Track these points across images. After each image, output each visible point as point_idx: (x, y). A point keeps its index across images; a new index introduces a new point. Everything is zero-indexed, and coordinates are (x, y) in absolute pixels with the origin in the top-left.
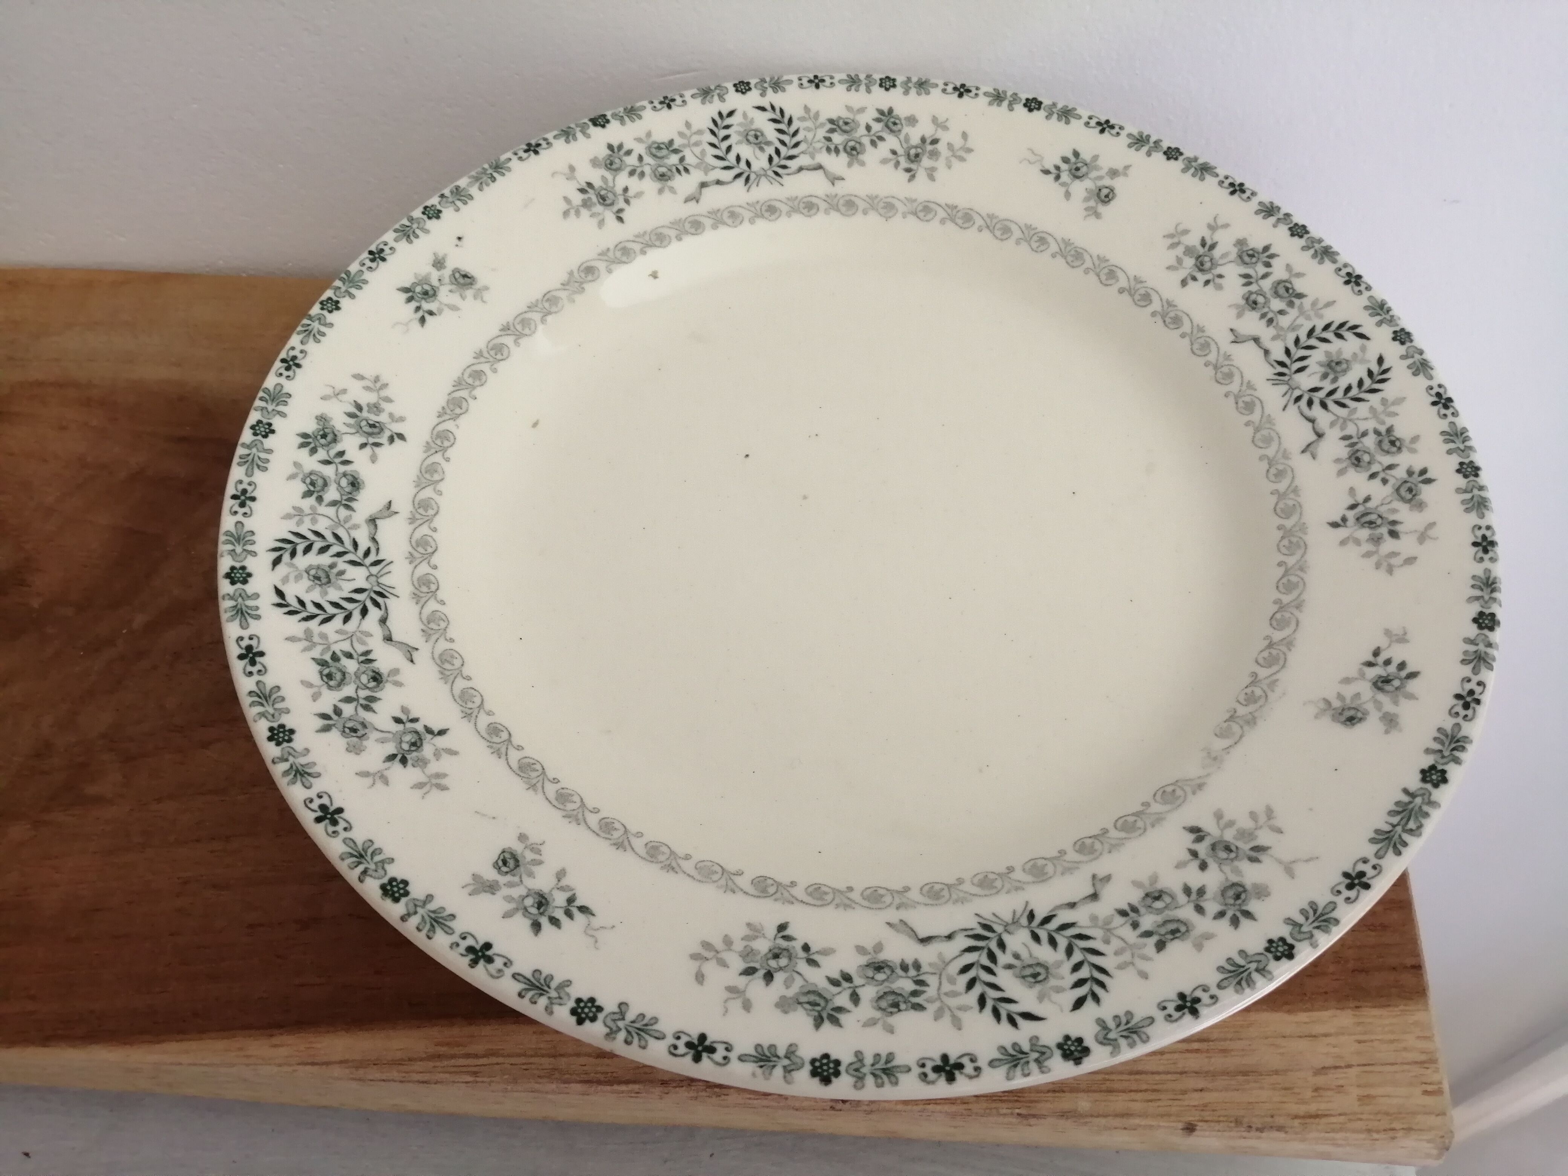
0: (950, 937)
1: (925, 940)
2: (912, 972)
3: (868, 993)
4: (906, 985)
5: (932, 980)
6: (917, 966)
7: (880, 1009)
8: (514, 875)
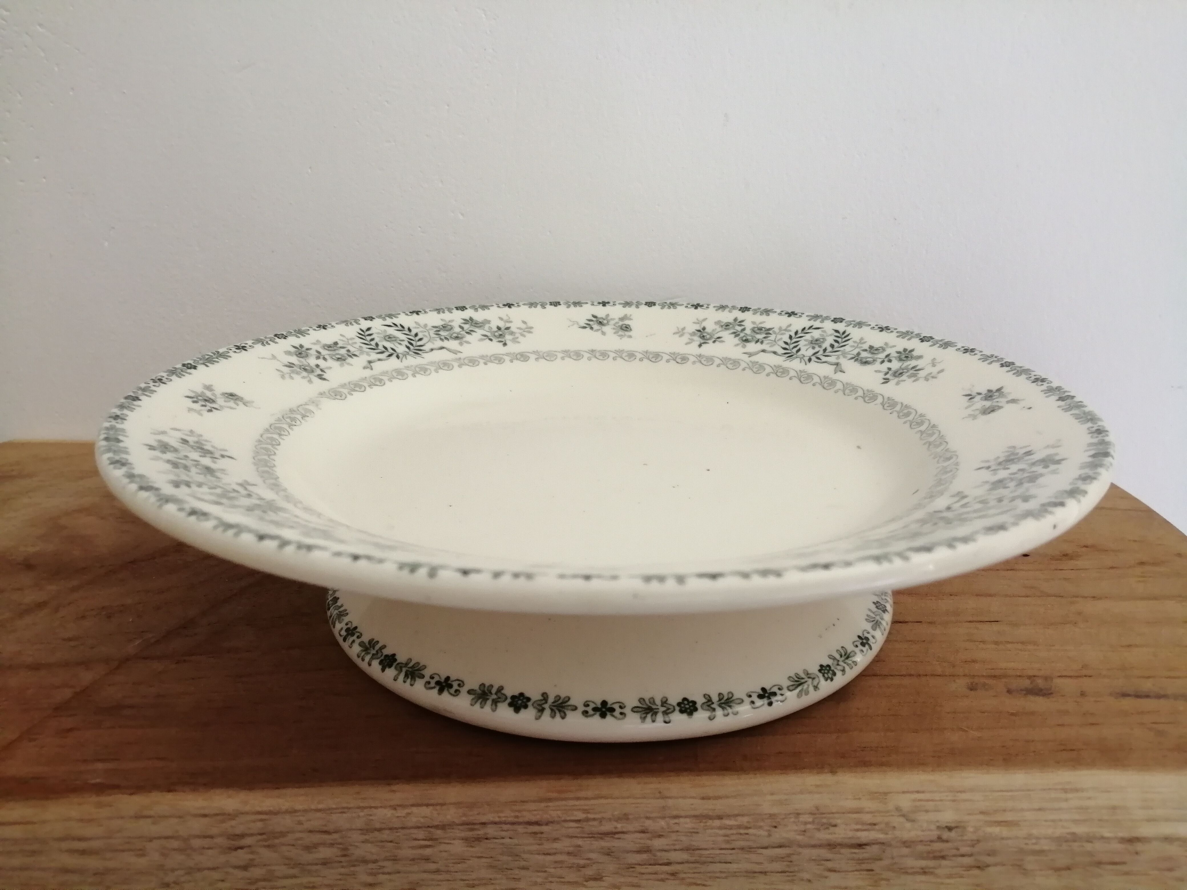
0: (432, 350)
1: (442, 348)
2: (442, 337)
3: (457, 330)
4: (443, 333)
5: (433, 335)
6: (441, 339)
7: (450, 325)
8: (619, 326)
